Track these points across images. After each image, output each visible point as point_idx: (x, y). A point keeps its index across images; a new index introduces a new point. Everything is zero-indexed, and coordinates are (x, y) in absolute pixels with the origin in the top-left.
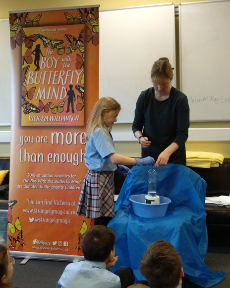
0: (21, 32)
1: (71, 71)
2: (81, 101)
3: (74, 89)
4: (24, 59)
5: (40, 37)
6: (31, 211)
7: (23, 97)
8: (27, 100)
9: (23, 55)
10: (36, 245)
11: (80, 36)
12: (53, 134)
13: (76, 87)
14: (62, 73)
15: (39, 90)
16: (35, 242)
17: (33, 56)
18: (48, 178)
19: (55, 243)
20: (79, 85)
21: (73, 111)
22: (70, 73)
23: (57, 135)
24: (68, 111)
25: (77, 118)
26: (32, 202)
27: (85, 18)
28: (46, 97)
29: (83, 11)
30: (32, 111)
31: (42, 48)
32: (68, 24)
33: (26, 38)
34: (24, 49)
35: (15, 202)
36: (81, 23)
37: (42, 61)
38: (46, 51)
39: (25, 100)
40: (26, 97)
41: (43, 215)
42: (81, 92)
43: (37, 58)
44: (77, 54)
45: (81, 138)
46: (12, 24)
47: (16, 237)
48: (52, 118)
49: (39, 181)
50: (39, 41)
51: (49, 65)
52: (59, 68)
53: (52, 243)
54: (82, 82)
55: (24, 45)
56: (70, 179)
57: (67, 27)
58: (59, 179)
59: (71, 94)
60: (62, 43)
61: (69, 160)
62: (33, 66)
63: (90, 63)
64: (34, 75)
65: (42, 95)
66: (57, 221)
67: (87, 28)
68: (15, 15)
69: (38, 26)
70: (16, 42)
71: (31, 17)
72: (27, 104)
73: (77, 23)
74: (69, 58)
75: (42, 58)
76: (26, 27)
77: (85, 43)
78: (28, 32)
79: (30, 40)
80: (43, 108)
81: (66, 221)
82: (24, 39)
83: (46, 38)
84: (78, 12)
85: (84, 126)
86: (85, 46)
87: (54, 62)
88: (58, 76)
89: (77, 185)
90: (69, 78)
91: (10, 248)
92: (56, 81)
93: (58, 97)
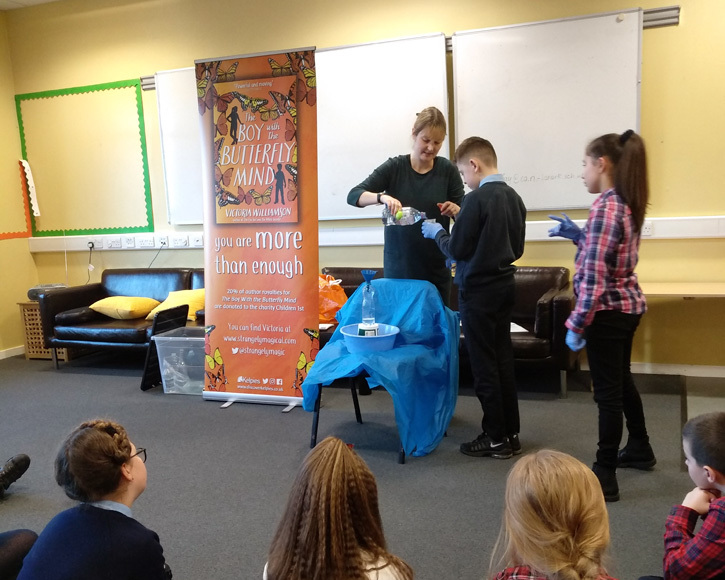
0: (212, 89)
1: (280, 145)
2: (292, 187)
3: (284, 170)
4: (217, 129)
5: (237, 95)
6: (234, 339)
7: (217, 183)
8: (223, 186)
9: (215, 122)
10: (241, 383)
11: (291, 93)
12: (258, 235)
13: (286, 166)
14: (268, 147)
15: (238, 172)
16: (240, 379)
17: (229, 124)
18: (253, 296)
19: (265, 381)
20: (291, 163)
21: (283, 202)
22: (278, 147)
23: (264, 235)
24: (277, 201)
25: (288, 211)
26: (235, 327)
27: (297, 67)
28: (247, 182)
29: (293, 57)
30: (230, 202)
31: (240, 111)
32: (273, 76)
33: (219, 98)
34: (217, 114)
35: (214, 327)
36: (291, 74)
37: (240, 132)
38: (245, 116)
39: (219, 186)
40: (221, 183)
41: (249, 345)
42: (293, 174)
43: (234, 127)
44: (287, 120)
45: (295, 241)
46: (199, 78)
47: (216, 374)
48: (256, 213)
49: (243, 299)
50: (235, 103)
51: (250, 136)
52: (263, 141)
53: (262, 381)
54: (295, 160)
55: (215, 108)
56: (283, 296)
57: (273, 79)
58: (268, 296)
59: (279, 176)
60: (266, 104)
61: (281, 270)
62: (228, 139)
63: (305, 131)
64: (231, 151)
65: (241, 179)
66: (267, 352)
67: (299, 80)
68: (203, 65)
69: (234, 79)
70: (206, 105)
71: (224, 68)
72: (222, 192)
73: (286, 75)
74: (276, 127)
75: (240, 126)
76: (217, 82)
77: (297, 102)
78: (221, 89)
79: (223, 101)
80: (243, 198)
81: (280, 353)
82: (215, 100)
83: (244, 97)
84: (286, 59)
85: (298, 223)
86: (297, 107)
87: (256, 131)
88: (262, 152)
89: (292, 304)
90: (277, 153)
91: (210, 388)
92: (260, 159)
93: (264, 182)
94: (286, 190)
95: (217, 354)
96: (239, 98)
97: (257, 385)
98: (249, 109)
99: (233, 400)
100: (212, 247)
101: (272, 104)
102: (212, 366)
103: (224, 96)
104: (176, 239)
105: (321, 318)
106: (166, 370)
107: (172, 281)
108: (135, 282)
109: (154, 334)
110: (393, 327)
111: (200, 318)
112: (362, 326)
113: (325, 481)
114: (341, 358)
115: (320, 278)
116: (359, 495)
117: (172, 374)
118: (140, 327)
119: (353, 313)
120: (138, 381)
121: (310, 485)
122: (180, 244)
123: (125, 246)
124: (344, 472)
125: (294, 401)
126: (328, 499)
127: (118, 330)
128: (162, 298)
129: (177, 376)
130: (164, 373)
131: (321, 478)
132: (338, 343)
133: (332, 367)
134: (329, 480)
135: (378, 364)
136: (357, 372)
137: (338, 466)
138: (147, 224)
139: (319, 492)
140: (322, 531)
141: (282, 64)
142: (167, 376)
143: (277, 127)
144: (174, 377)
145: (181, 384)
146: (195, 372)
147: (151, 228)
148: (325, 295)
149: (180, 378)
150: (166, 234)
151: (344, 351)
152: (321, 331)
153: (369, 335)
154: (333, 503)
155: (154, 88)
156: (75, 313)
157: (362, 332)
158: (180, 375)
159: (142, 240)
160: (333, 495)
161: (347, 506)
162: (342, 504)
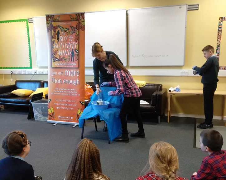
0: (51, 24)
2: (77, 57)
3: (74, 51)
4: (53, 37)
5: (59, 26)
6: (57, 104)
7: (52, 54)
8: (54, 55)
9: (52, 35)
10: (60, 118)
11: (77, 27)
12: (65, 71)
14: (69, 43)
15: (59, 51)
16: (59, 117)
17: (57, 36)
18: (64, 90)
19: (67, 117)
21: (74, 61)
22: (72, 44)
23: (67, 71)
24: (71, 61)
25: (75, 64)
26: (57, 100)
27: (79, 18)
28: (62, 54)
29: (78, 15)
30: (56, 61)
31: (60, 32)
32: (71, 21)
33: (53, 27)
34: (53, 32)
35: (51, 100)
36: (77, 20)
37: (60, 38)
38: (62, 33)
39: (53, 55)
40: (54, 54)
41: (62, 106)
42: (77, 52)
43: (58, 37)
44: (75, 35)
45: (77, 73)
46: (47, 20)
47: (51, 115)
48: (65, 64)
49: (60, 91)
50: (59, 29)
51: (63, 39)
52: (68, 41)
54: (77, 48)
55: (52, 30)
56: (73, 91)
57: (71, 22)
58: (68, 91)
59: (72, 53)
60: (69, 29)
61: (72, 83)
62: (56, 40)
63: (81, 39)
64: (57, 44)
65: (60, 53)
66: (68, 108)
67: (79, 22)
68: (48, 16)
69: (58, 21)
70: (49, 29)
71: (55, 17)
72: (54, 57)
73: (75, 20)
75: (60, 37)
76: (53, 22)
78: (54, 24)
79: (55, 28)
80: (61, 59)
81: (72, 109)
82: (52, 27)
83: (62, 27)
84: (75, 15)
85: (78, 68)
86: (79, 31)
87: (65, 38)
88: (67, 45)
89: (76, 94)
90: (72, 46)
91: (49, 119)
92: (66, 47)
93: (67, 55)
94: (74, 57)
95: (52, 109)
96: (60, 28)
97: (64, 118)
98: (63, 31)
99: (57, 123)
100: (51, 75)
101: (71, 30)
102: (50, 112)
103: (55, 26)
104: (39, 71)
105: (85, 98)
106: (36, 113)
107: (38, 84)
108: (26, 85)
109: (32, 102)
110: (108, 102)
111: (47, 97)
112: (98, 102)
113: (83, 152)
114: (91, 111)
115: (85, 85)
116: (94, 156)
117: (37, 114)
118: (27, 99)
119: (95, 97)
120: (27, 116)
121: (79, 153)
122: (41, 73)
123: (23, 73)
124: (90, 149)
125: (76, 124)
126: (84, 158)
127: (20, 100)
128: (34, 90)
129: (39, 115)
130: (35, 114)
131: (82, 151)
132: (90, 106)
133: (88, 114)
134: (85, 152)
135: (103, 113)
136: (96, 116)
137: (88, 147)
138: (30, 66)
139: (82, 155)
140: (82, 167)
141: (74, 17)
142: (36, 115)
143: (72, 37)
144: (38, 115)
145: (40, 118)
146: (45, 114)
147: (31, 67)
148: (87, 91)
149: (40, 116)
150: (36, 69)
151: (92, 109)
152: (85, 102)
153: (100, 104)
154: (86, 159)
155: (32, 22)
156: (6, 94)
157: (98, 103)
158: (40, 115)
159: (28, 71)
160: (86, 156)
161: (90, 160)
162: (89, 159)
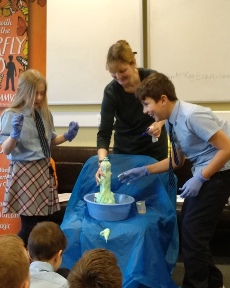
1: (11, 39)
13: (17, 58)
20: (22, 56)
21: (13, 89)
22: (10, 41)
24: (7, 88)
54: (25, 52)
74: (8, 22)
77: (29, 3)
81: (5, 226)
86: (29, 7)
90: (8, 47)
94: (16, 79)
